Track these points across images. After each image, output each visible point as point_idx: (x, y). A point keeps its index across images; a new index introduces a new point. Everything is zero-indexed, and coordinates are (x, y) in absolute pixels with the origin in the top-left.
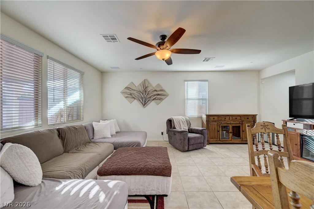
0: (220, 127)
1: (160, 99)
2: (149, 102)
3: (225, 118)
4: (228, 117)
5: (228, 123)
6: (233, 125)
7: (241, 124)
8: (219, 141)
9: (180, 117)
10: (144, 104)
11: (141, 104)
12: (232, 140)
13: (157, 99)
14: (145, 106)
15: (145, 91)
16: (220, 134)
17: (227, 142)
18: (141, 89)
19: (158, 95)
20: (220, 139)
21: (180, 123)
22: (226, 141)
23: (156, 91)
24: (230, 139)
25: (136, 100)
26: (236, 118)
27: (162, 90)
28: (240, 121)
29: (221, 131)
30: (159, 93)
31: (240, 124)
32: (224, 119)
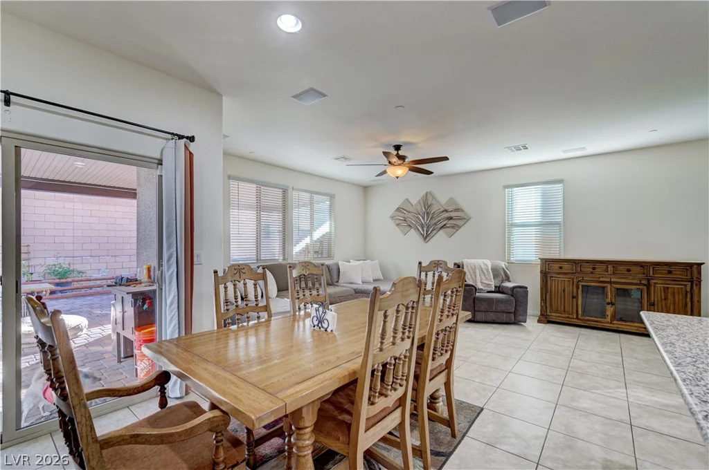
0: (578, 288)
1: (453, 227)
2: (435, 232)
3: (594, 269)
4: (604, 267)
5: (601, 279)
6: (618, 286)
7: (645, 285)
8: (577, 321)
9: (480, 262)
10: (426, 238)
11: (421, 236)
12: (615, 322)
13: (449, 227)
14: (427, 240)
15: (427, 213)
16: (580, 303)
17: (599, 325)
18: (421, 209)
19: (451, 218)
20: (580, 316)
21: (475, 273)
22: (597, 321)
23: (446, 211)
24: (608, 319)
25: (412, 230)
26: (629, 270)
27: (457, 210)
28: (641, 276)
29: (580, 297)
30: (452, 214)
31: (641, 284)
32: (591, 270)
